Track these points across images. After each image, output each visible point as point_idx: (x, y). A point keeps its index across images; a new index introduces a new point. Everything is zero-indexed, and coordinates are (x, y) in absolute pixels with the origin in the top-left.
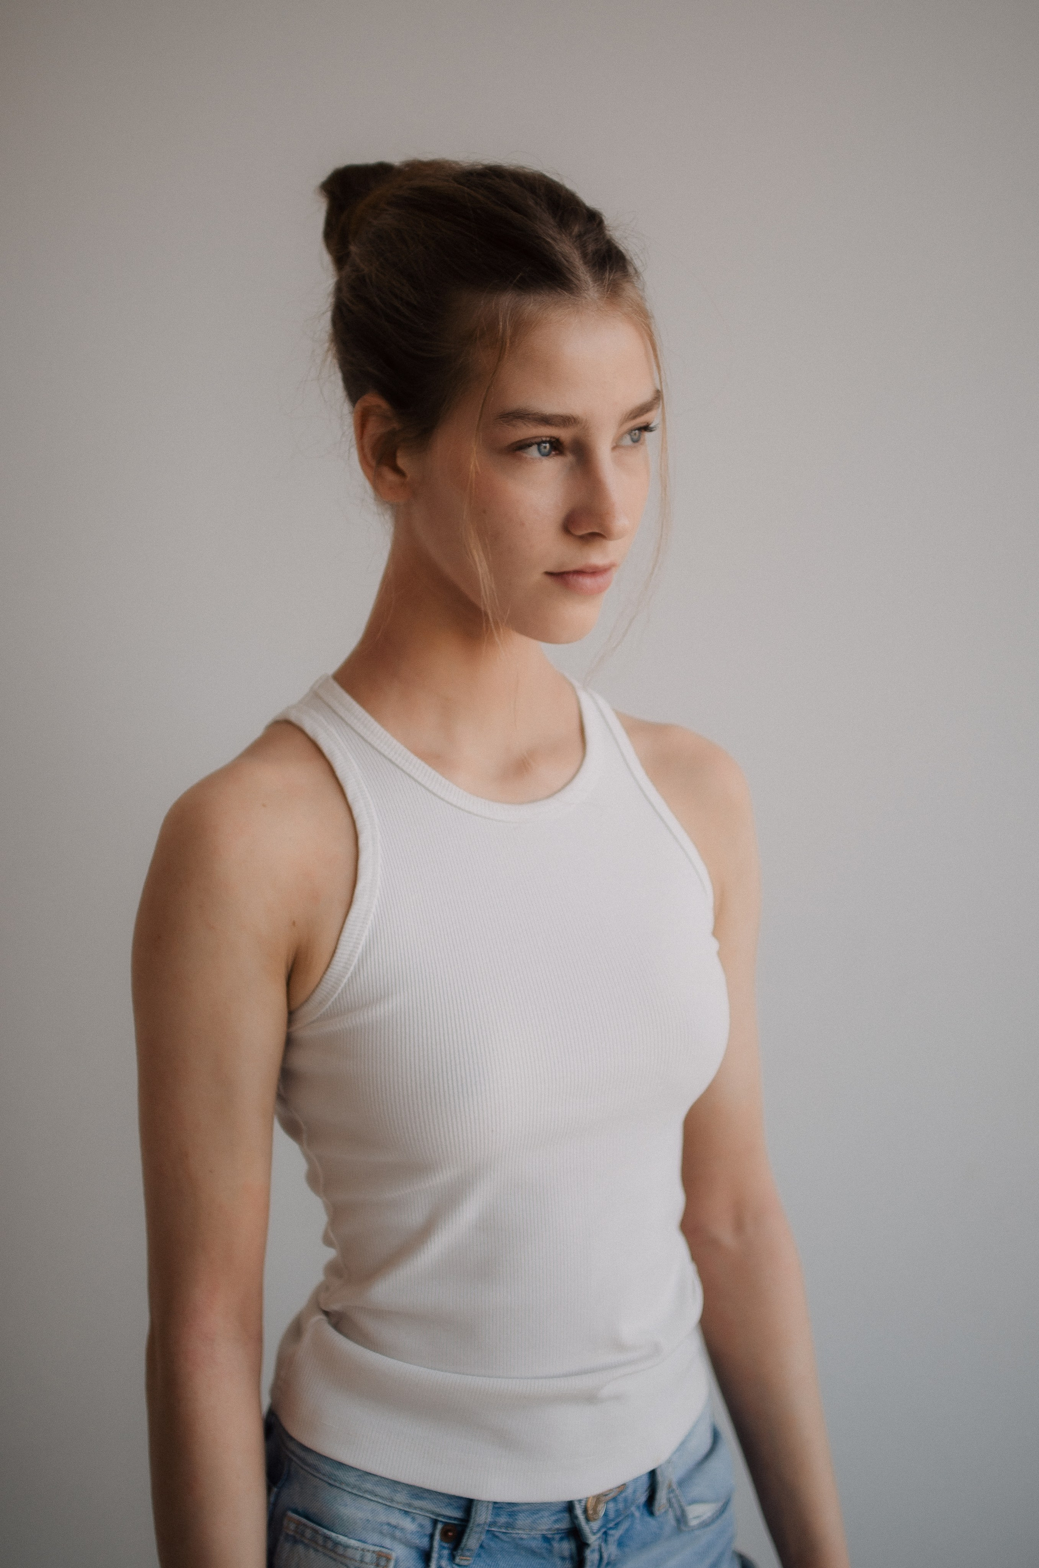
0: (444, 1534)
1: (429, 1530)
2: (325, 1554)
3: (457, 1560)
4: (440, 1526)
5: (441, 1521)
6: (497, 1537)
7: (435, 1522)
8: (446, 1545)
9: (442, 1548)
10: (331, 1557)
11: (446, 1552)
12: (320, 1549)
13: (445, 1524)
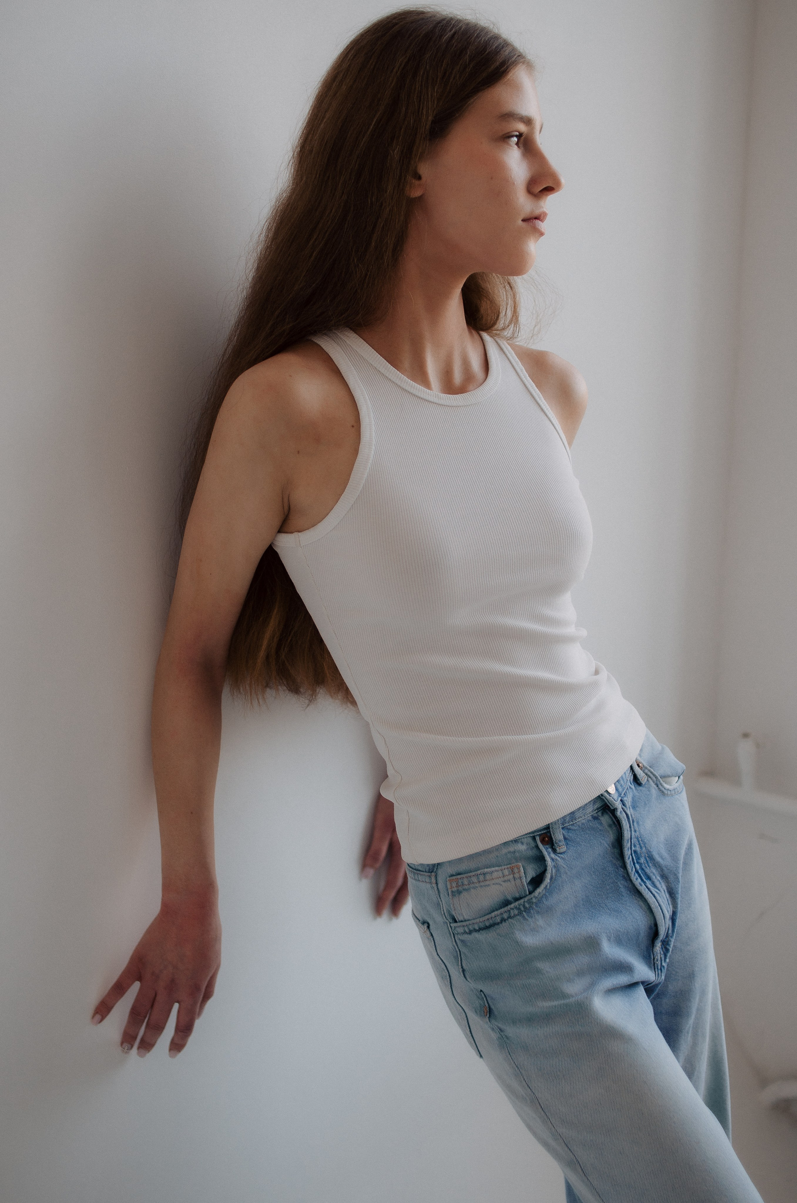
0: (543, 841)
1: (533, 844)
2: (481, 886)
3: (558, 850)
4: (538, 838)
5: (537, 835)
6: (570, 829)
7: (534, 838)
8: (547, 846)
9: (546, 849)
10: (485, 886)
11: (550, 850)
12: (477, 885)
13: (540, 835)
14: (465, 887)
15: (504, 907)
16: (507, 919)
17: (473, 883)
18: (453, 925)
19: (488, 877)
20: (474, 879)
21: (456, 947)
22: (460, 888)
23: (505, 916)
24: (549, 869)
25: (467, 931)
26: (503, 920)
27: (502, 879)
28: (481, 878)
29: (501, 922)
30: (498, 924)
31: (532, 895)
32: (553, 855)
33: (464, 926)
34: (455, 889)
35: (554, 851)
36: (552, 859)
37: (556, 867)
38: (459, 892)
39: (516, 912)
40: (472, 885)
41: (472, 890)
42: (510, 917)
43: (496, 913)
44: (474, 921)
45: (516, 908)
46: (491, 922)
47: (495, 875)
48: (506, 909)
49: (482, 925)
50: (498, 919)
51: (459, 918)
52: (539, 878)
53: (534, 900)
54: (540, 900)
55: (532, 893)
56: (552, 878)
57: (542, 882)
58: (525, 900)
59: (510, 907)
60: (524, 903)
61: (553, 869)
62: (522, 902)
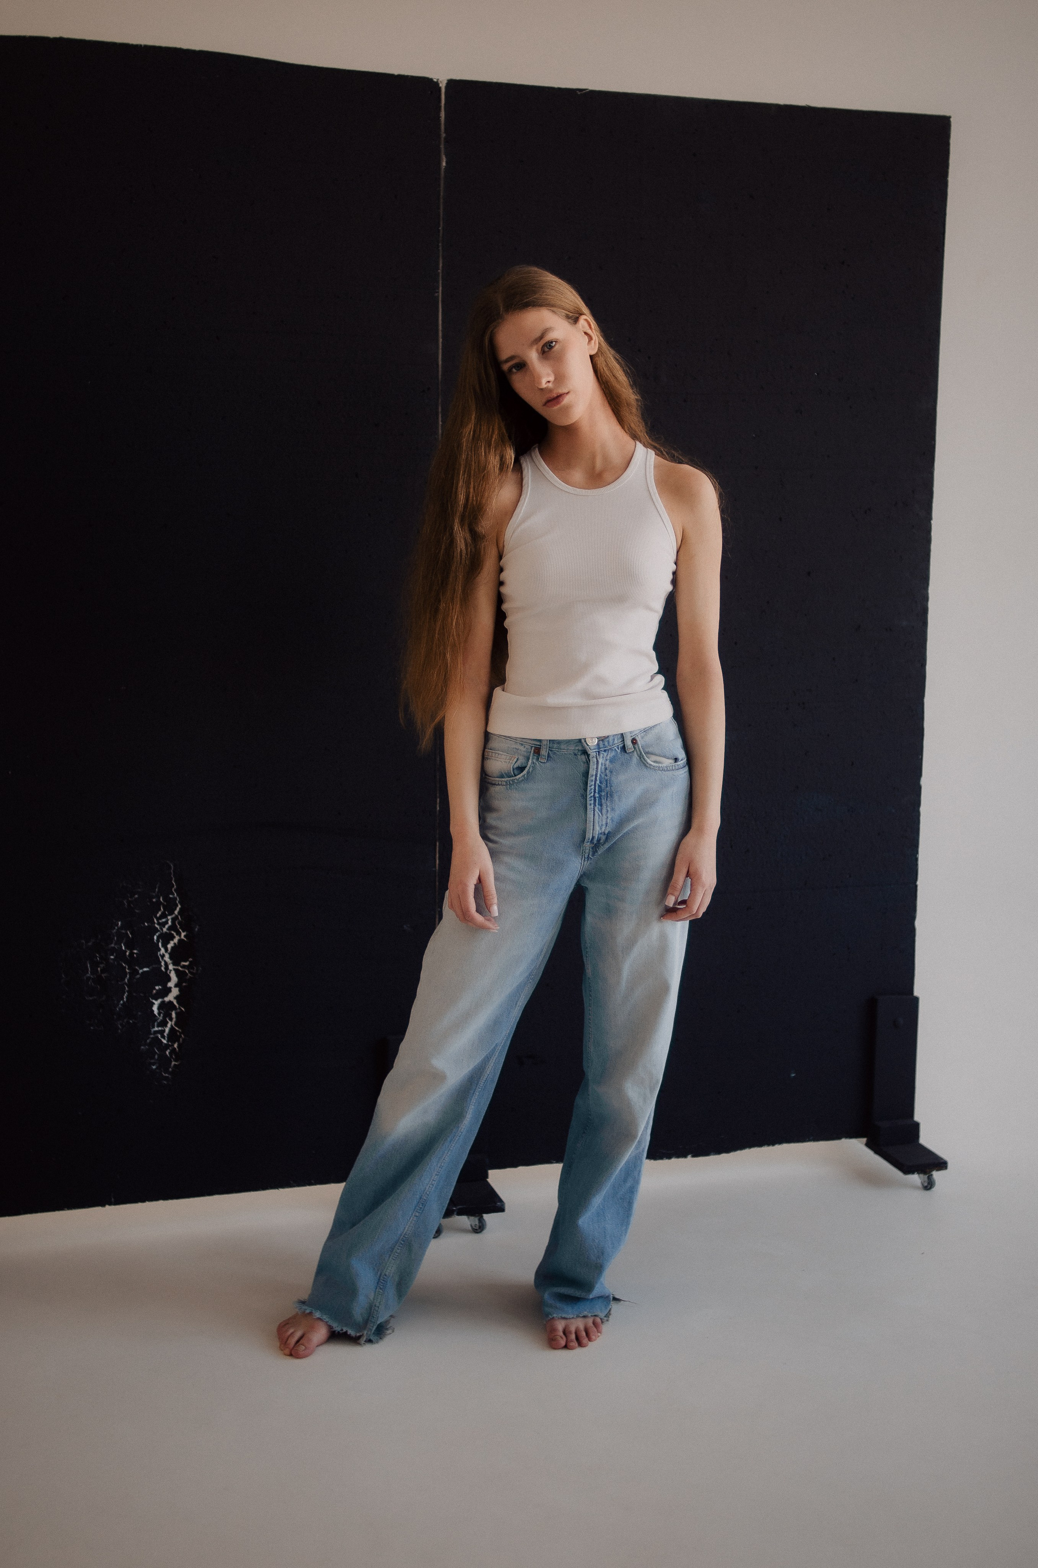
0: (534, 750)
1: (529, 750)
3: (540, 760)
6: (554, 751)
7: (532, 747)
9: (534, 756)
10: (496, 761)
12: (494, 759)
13: (535, 746)
14: (490, 757)
15: (504, 777)
19: (500, 756)
20: (494, 755)
22: (488, 757)
23: (500, 783)
24: (530, 765)
26: (499, 785)
27: (504, 760)
28: (497, 755)
30: (496, 785)
31: (515, 778)
32: (535, 761)
35: (538, 759)
36: (533, 763)
37: (534, 768)
38: (487, 759)
39: (505, 784)
40: (492, 757)
41: (491, 760)
42: (501, 785)
43: (497, 779)
45: (506, 781)
47: (503, 757)
48: (501, 779)
50: (497, 783)
51: (485, 772)
52: (521, 769)
53: (516, 781)
54: (519, 782)
55: (515, 776)
56: (528, 772)
57: (522, 771)
58: (511, 778)
59: (503, 779)
60: (510, 780)
61: (531, 768)
62: (509, 779)
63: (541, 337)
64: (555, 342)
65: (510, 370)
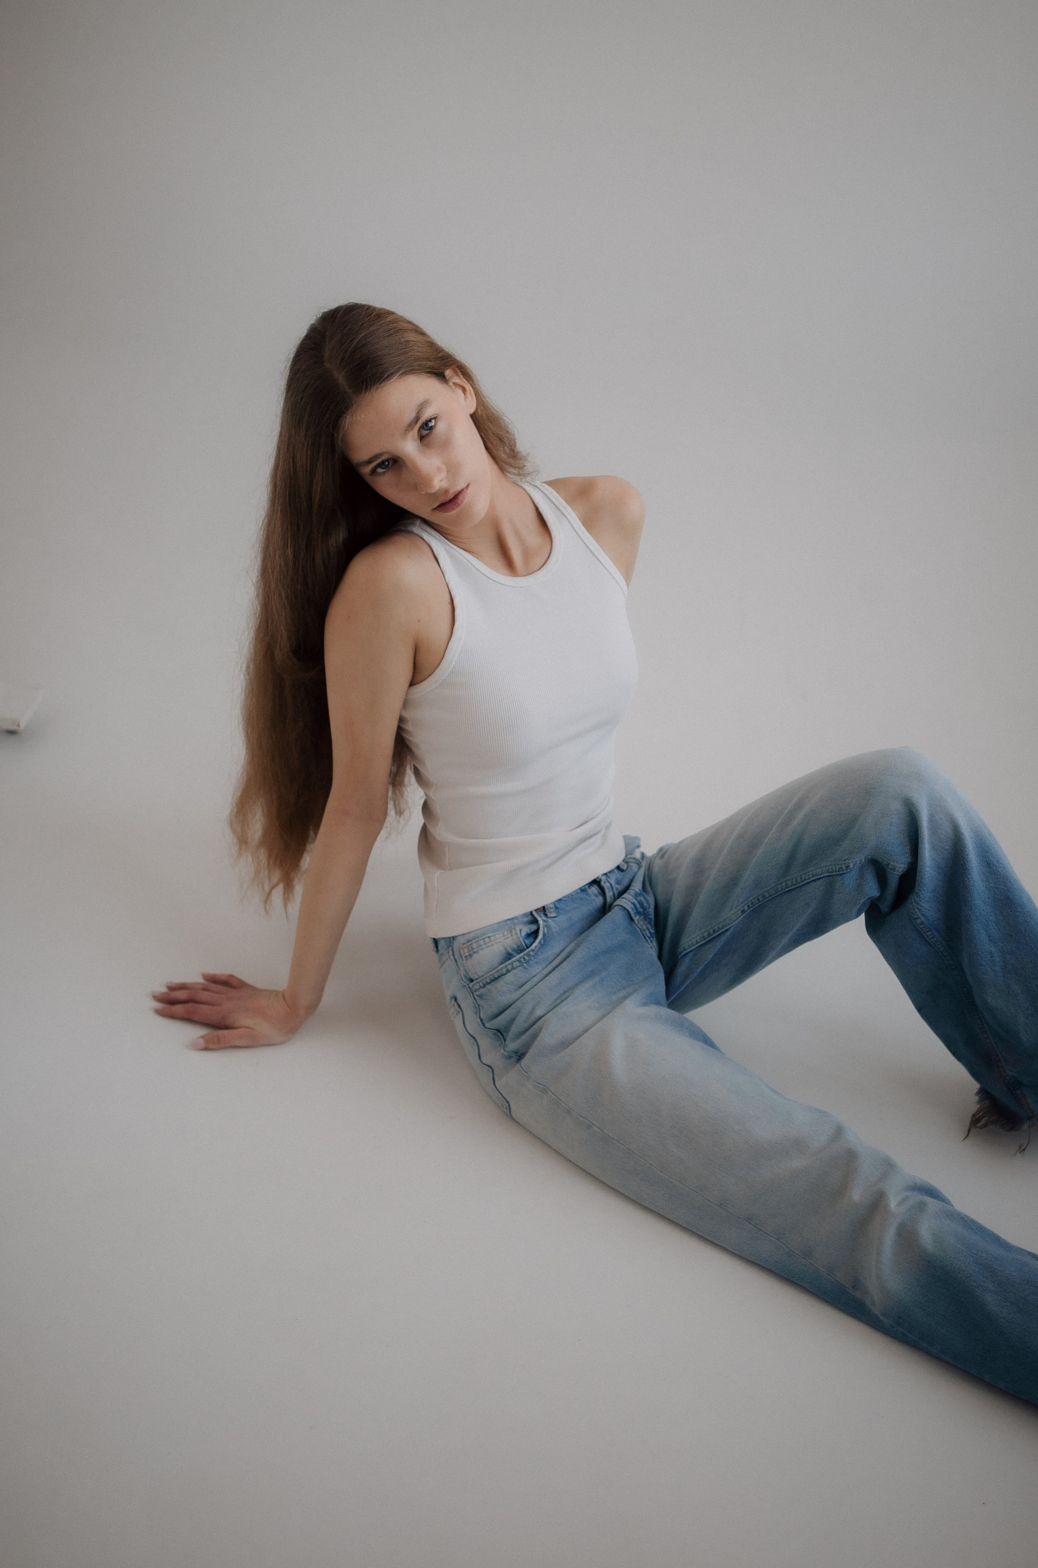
0: (537, 910)
1: (531, 918)
2: (487, 947)
6: (561, 901)
8: (540, 913)
9: (539, 915)
10: (491, 946)
11: (543, 915)
12: (484, 947)
14: (475, 950)
15: (508, 960)
16: (511, 970)
17: (481, 946)
18: (471, 985)
19: (493, 938)
20: (482, 942)
21: (476, 1003)
22: (471, 953)
23: (510, 967)
24: (541, 926)
25: (482, 985)
26: (508, 971)
27: (503, 938)
28: (487, 940)
29: (507, 973)
30: (504, 975)
31: (530, 949)
32: (544, 918)
33: (478, 982)
34: (467, 954)
35: (546, 915)
36: (544, 921)
37: (548, 926)
38: (471, 956)
39: (518, 964)
40: (480, 948)
41: (480, 951)
42: (513, 968)
43: (502, 966)
44: (486, 976)
45: (517, 960)
46: (499, 974)
47: (497, 936)
48: (509, 962)
49: (492, 978)
50: (504, 971)
51: (474, 977)
52: (535, 934)
53: (532, 953)
54: (536, 952)
55: (528, 948)
56: (544, 935)
57: (536, 938)
58: (525, 952)
59: (514, 959)
60: (524, 955)
61: (545, 929)
62: (522, 954)
63: (417, 419)
64: (435, 418)
65: (374, 472)
